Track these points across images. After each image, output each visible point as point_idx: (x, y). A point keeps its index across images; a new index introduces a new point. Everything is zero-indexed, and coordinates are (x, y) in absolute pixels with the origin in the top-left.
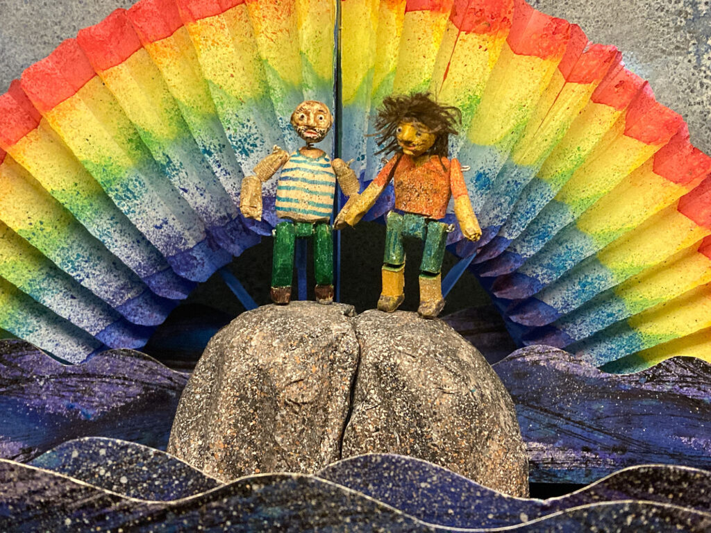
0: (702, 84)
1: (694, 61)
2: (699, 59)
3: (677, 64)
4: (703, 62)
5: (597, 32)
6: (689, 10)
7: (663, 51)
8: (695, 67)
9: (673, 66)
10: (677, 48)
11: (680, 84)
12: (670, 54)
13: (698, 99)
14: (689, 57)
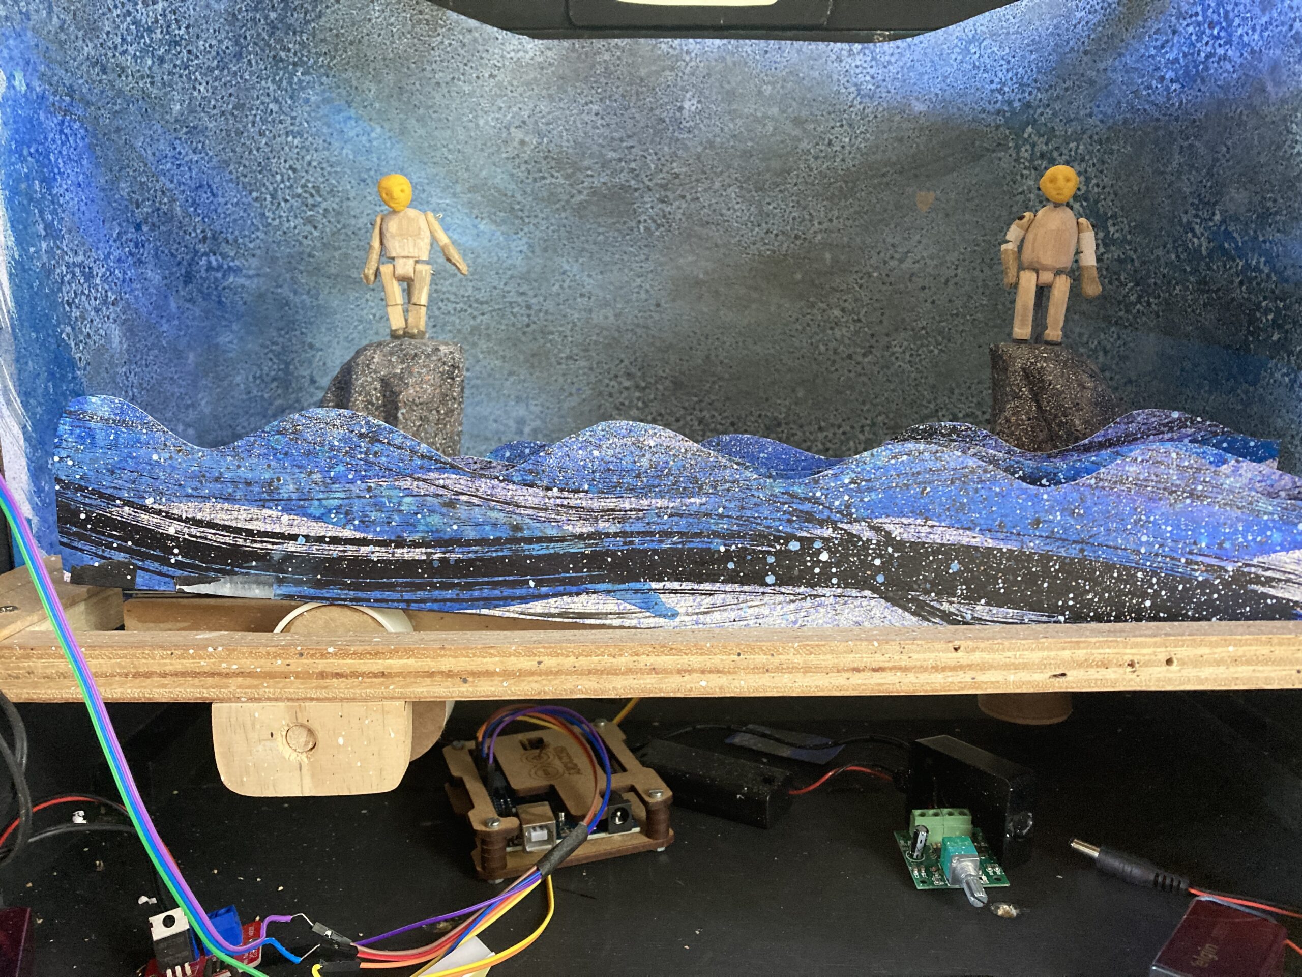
0: (1022, 175)
1: (1014, 155)
2: (1018, 153)
3: (1000, 159)
4: (1021, 154)
5: (931, 140)
6: (1006, 108)
7: (988, 150)
8: (1015, 160)
9: (997, 162)
10: (999, 144)
11: (1004, 177)
12: (994, 151)
13: (1020, 190)
14: (1010, 151)
